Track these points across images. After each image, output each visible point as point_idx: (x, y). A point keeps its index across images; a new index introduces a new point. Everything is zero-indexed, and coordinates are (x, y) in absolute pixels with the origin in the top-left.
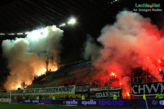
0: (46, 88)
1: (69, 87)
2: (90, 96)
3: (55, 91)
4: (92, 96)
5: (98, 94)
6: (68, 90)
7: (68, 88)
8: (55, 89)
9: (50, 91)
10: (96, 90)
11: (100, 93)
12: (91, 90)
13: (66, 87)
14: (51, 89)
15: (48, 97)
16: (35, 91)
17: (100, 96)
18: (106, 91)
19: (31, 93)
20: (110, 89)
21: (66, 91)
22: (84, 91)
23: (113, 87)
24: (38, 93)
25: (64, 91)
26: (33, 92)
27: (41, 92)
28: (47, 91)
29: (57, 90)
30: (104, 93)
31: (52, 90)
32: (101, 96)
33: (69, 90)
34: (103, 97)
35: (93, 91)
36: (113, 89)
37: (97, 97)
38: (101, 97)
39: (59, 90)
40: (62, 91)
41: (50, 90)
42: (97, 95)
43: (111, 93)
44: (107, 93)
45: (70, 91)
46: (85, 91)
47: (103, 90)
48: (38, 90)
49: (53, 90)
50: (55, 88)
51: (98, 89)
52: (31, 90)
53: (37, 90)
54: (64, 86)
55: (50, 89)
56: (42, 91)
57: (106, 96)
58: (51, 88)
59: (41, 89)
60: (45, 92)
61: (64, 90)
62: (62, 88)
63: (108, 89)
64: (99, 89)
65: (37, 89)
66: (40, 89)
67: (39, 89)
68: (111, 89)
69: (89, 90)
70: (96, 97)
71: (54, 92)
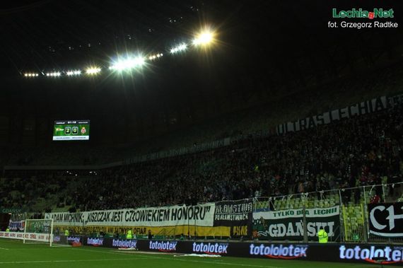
0: (139, 209)
1: (198, 208)
2: (254, 233)
3: (162, 218)
4: (259, 233)
5: (275, 226)
6: (195, 215)
7: (196, 211)
8: (163, 213)
9: (150, 218)
10: (269, 215)
11: (280, 225)
12: (256, 216)
13: (191, 208)
14: (151, 213)
15: (145, 231)
16: (111, 217)
17: (280, 232)
18: (298, 220)
19: (101, 220)
20: (307, 216)
21: (190, 218)
22: (237, 218)
23: (317, 209)
24: (118, 221)
25: (186, 218)
26: (106, 219)
27: (127, 221)
28: (143, 217)
29: (167, 214)
30: (290, 225)
31: (154, 216)
32: (282, 232)
33: (199, 215)
34: (288, 234)
35: (261, 219)
36: (315, 213)
37: (272, 235)
38: (283, 235)
39: (173, 214)
40: (179, 219)
41: (150, 215)
42: (273, 229)
43: (311, 226)
44: (298, 225)
45: (202, 219)
46: (241, 218)
47: (288, 216)
48: (119, 213)
49: (156, 215)
50: (162, 211)
51: (275, 214)
52: (103, 213)
53: (116, 213)
54: (184, 205)
55: (150, 211)
56: (128, 216)
57: (298, 234)
58: (152, 209)
59: (127, 212)
60: (137, 220)
61: (185, 214)
62: (181, 209)
63: (301, 216)
64: (277, 215)
65: (118, 211)
66: (125, 211)
67: (121, 211)
68: (311, 214)
69: (250, 215)
70: (269, 235)
71: (161, 220)
